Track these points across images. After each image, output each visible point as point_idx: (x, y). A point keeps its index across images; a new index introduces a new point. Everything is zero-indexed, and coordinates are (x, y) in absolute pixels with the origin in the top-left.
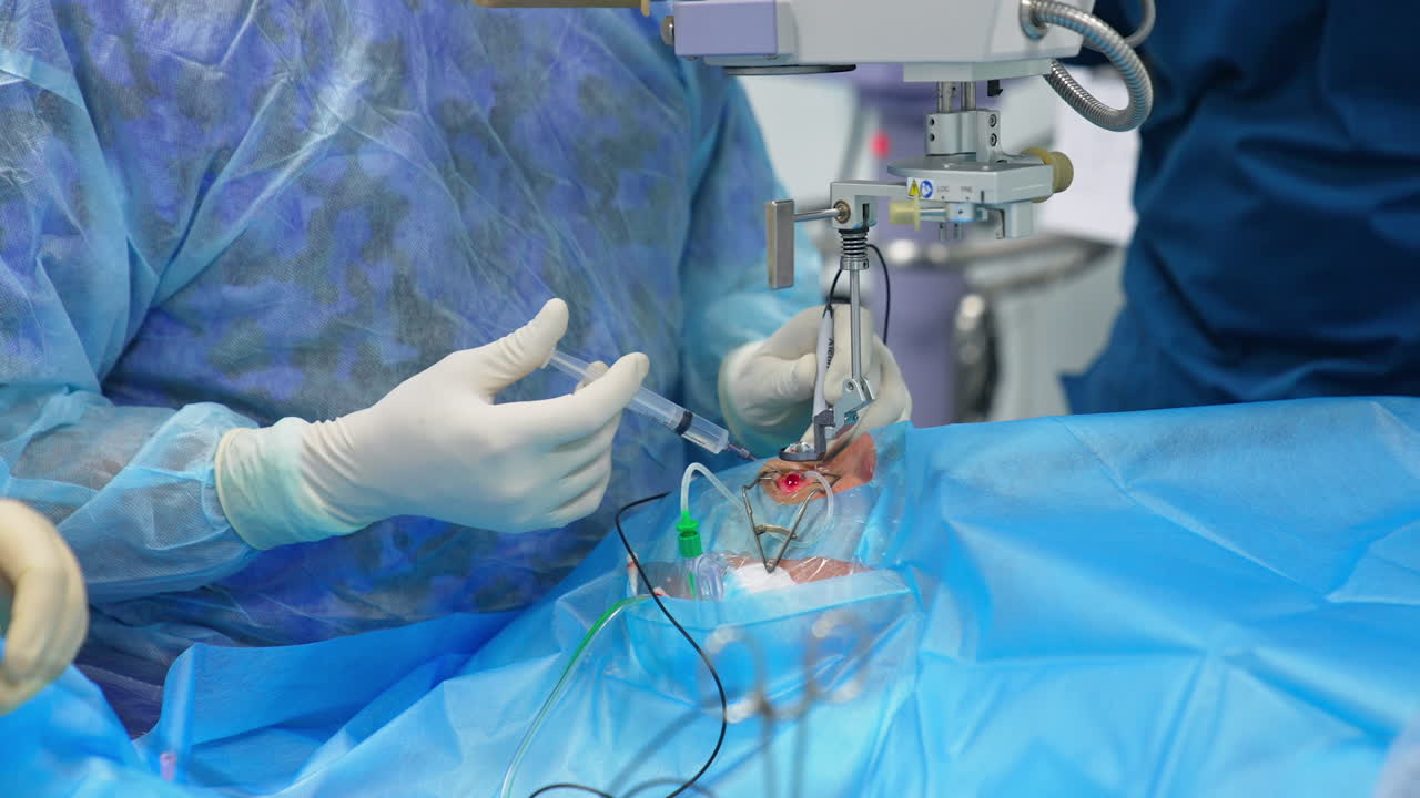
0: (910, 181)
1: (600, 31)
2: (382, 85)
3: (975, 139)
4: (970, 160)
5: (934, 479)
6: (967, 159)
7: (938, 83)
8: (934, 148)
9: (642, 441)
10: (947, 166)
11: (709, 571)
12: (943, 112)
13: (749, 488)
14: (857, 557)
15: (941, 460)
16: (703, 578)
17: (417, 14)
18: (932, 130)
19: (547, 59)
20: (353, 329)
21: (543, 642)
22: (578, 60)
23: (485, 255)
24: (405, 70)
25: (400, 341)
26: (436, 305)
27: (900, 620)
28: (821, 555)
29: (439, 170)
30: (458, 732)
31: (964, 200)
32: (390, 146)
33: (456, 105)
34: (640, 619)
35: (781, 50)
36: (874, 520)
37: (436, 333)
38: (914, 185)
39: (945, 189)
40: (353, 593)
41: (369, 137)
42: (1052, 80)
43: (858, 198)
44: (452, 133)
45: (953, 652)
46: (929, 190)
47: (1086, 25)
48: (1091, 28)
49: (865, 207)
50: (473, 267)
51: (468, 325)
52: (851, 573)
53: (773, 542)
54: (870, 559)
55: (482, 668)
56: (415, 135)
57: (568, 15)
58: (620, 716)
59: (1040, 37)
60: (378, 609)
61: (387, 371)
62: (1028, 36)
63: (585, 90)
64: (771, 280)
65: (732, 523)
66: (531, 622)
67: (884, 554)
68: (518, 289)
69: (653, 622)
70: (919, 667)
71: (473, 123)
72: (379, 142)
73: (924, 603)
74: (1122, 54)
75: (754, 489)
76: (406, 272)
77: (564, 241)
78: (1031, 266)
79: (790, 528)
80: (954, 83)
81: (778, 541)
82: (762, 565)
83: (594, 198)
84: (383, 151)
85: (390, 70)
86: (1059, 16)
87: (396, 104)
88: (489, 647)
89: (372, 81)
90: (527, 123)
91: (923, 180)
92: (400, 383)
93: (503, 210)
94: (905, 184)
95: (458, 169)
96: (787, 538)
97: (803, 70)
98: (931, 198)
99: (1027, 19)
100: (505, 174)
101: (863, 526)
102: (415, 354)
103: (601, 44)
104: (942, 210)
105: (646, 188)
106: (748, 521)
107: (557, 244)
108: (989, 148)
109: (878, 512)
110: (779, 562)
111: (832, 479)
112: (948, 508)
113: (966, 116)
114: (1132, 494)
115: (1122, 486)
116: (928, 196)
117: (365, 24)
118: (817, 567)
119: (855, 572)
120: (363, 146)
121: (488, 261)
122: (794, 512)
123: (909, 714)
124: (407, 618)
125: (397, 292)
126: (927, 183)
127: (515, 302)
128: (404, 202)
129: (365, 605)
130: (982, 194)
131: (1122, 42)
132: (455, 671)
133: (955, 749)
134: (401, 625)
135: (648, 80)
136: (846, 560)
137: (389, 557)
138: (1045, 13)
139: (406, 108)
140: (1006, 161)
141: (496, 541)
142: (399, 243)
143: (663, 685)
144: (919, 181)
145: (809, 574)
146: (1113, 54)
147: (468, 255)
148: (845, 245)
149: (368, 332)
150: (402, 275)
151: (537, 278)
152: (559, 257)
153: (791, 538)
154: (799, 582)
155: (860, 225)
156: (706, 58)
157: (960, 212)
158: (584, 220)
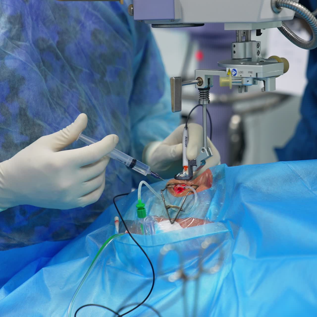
0: (227, 69)
1: (99, 11)
2: (14, 32)
3: (251, 52)
4: (249, 61)
5: (237, 187)
6: (248, 61)
7: (236, 31)
8: (235, 56)
9: (117, 173)
10: (242, 63)
11: (149, 224)
12: (238, 42)
13: (163, 191)
14: (207, 218)
15: (240, 179)
16: (147, 226)
17: (27, 4)
18: (234, 49)
19: (79, 21)
20: (3, 129)
21: (81, 253)
22: (91, 22)
23: (55, 99)
24: (23, 27)
25: (22, 134)
26: (35, 120)
27: (224, 242)
28: (193, 217)
29: (37, 66)
30: (49, 288)
31: (250, 77)
32: (17, 56)
33: (43, 40)
34: (120, 243)
35: (177, 18)
36: (213, 203)
37: (36, 130)
38: (229, 71)
39: (242, 72)
40: (4, 233)
41: (9, 53)
42: (281, 29)
43: (206, 76)
44: (42, 51)
45: (247, 254)
46: (235, 73)
47: (297, 8)
48: (299, 9)
49: (209, 79)
50: (50, 104)
51: (48, 127)
52: (204, 224)
53: (173, 212)
54: (212, 218)
55: (56, 263)
56: (27, 52)
57: (87, 5)
58: (113, 281)
59: (279, 12)
60: (14, 239)
61: (16, 145)
62: (274, 12)
63: (94, 34)
64: (172, 108)
65: (157, 204)
66: (77, 245)
67: (218, 216)
68: (68, 113)
69: (126, 244)
70: (233, 260)
71: (50, 47)
72: (13, 55)
73: (235, 236)
74: (311, 19)
75: (165, 191)
76: (24, 106)
77: (86, 94)
78: (258, 103)
79: (180, 206)
80: (244, 30)
81: (175, 211)
82: (169, 221)
83: (98, 76)
84: (15, 59)
85: (17, 26)
86: (286, 4)
87: (19, 40)
88: (58, 255)
89: (10, 31)
90: (71, 47)
91: (232, 69)
92: (21, 150)
93: (62, 82)
94: (225, 70)
95: (44, 65)
96: (179, 210)
97: (185, 25)
98: (236, 76)
99: (274, 5)
100: (63, 67)
101: (209, 205)
102: (28, 139)
103: (99, 16)
104: (241, 81)
105: (117, 73)
106: (163, 203)
107: (83, 94)
108: (257, 56)
109: (214, 199)
110: (176, 220)
111: (195, 187)
112: (244, 198)
113: (247, 43)
114: (314, 192)
115: (310, 189)
116: (235, 75)
117: (7, 8)
118: (191, 221)
119: (206, 223)
120: (6, 57)
121: (56, 102)
122: (181, 200)
123: (230, 279)
124: (26, 243)
125: (20, 114)
126: (235, 70)
127: (67, 118)
128: (23, 78)
129: (9, 238)
130: (257, 74)
131: (311, 14)
132: (45, 264)
133: (249, 292)
134: (24, 246)
135: (117, 31)
136: (202, 219)
137: (18, 219)
138: (281, 3)
139: (23, 41)
140: (263, 61)
141: (60, 213)
142: (21, 95)
143: (130, 269)
144: (231, 69)
145: (188, 224)
146: (307, 19)
147: (48, 99)
148: (201, 94)
149: (9, 130)
150: (22, 108)
151: (76, 108)
152: (84, 99)
153: (180, 210)
154: (184, 228)
155: (207, 87)
156: (145, 21)
157: (248, 81)
158: (93, 85)
